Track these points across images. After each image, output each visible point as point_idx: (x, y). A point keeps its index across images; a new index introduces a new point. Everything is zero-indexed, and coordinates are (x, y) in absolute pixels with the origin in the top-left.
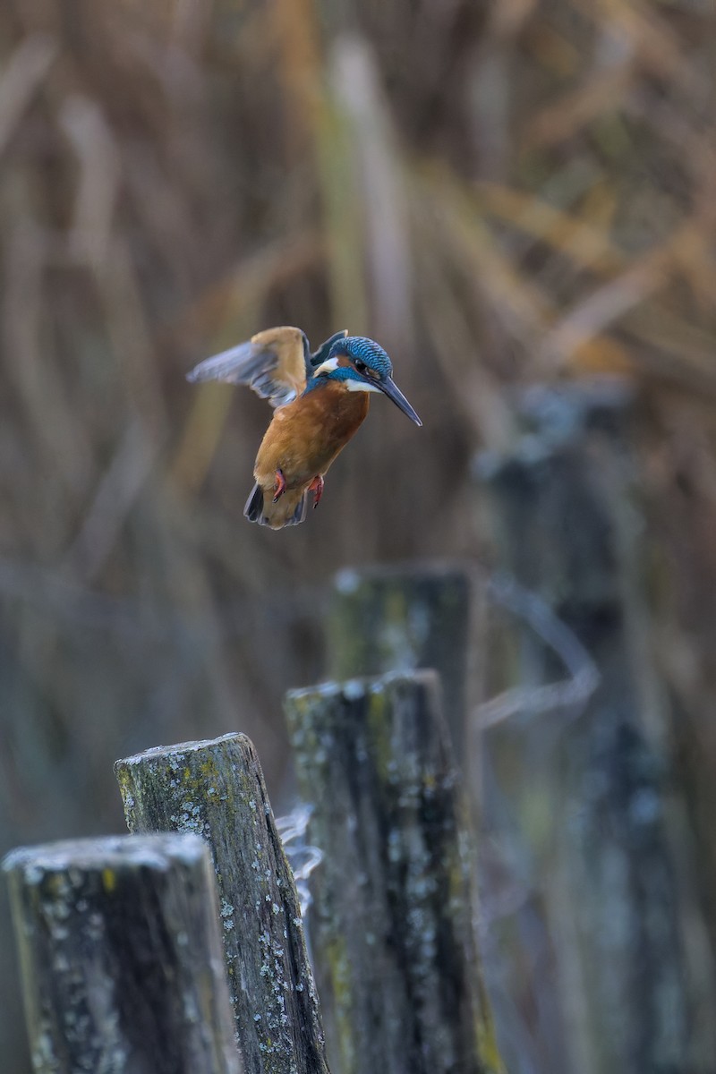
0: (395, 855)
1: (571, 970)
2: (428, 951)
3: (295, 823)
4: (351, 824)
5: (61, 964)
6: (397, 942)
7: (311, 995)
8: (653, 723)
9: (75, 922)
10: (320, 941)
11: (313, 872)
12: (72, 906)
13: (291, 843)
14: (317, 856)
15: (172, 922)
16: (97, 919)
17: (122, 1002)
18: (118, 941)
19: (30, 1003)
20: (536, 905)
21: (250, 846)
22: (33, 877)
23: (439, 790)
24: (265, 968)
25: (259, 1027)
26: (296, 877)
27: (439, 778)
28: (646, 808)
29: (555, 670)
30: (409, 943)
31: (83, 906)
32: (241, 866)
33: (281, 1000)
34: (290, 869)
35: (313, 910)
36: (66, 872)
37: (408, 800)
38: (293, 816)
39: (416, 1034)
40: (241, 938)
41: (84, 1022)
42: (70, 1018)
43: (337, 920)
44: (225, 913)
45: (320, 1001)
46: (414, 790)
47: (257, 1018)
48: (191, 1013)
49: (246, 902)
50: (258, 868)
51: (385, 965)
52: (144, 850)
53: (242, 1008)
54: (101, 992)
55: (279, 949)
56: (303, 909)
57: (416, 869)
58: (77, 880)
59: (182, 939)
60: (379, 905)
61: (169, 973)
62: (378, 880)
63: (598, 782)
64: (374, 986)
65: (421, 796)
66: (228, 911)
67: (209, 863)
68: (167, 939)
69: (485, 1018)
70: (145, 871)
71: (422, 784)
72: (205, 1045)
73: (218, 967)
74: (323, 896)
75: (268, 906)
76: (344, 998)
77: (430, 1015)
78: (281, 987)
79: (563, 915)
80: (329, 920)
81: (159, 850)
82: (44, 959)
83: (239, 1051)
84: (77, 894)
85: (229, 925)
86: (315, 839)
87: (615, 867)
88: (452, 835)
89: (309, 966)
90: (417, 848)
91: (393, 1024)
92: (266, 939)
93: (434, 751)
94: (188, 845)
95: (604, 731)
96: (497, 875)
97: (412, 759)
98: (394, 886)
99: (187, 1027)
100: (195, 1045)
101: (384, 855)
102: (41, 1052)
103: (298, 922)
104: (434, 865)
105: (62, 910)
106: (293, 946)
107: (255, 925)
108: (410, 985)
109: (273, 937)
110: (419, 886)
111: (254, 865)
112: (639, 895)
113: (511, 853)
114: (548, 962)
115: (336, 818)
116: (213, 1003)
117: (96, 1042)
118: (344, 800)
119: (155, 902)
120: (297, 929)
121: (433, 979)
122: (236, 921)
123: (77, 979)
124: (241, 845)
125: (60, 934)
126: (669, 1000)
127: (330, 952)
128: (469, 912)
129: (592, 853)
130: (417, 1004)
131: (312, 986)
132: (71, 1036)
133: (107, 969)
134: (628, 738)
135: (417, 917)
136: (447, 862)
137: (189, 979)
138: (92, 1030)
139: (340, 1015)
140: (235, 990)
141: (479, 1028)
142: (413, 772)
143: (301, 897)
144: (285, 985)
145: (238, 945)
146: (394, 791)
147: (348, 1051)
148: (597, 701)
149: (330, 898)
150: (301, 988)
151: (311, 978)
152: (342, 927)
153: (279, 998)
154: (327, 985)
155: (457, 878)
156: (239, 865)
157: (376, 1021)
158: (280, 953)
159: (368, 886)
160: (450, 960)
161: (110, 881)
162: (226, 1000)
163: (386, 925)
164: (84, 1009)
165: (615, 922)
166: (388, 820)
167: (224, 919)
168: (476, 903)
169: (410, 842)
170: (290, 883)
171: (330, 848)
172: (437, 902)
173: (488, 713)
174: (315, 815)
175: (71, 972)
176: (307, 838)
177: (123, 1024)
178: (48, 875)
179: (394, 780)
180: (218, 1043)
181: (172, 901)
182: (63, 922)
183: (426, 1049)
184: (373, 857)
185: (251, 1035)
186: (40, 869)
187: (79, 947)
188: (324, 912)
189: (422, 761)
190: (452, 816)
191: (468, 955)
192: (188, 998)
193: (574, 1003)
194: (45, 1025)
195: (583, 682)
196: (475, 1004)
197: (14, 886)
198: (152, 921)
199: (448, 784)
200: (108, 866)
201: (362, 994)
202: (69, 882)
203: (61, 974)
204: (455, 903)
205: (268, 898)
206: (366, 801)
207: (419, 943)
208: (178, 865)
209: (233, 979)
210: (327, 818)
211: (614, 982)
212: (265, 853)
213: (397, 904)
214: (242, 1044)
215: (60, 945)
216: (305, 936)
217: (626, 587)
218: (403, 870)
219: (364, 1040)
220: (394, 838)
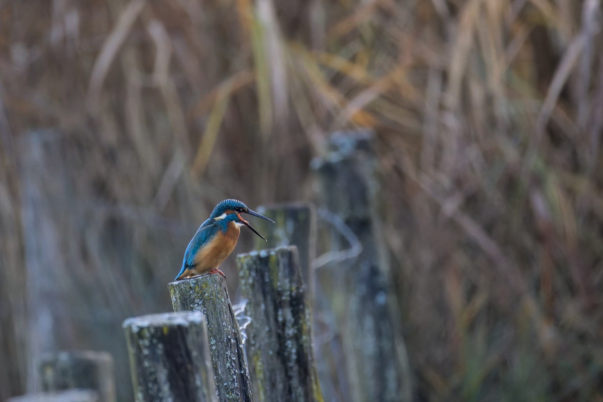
0: (280, 319)
1: (352, 364)
2: (294, 357)
3: (240, 307)
4: (263, 307)
5: (146, 364)
6: (281, 353)
7: (247, 375)
8: (384, 266)
9: (152, 347)
10: (251, 353)
11: (247, 326)
12: (151, 341)
13: (238, 315)
14: (249, 319)
15: (190, 346)
16: (160, 346)
17: (171, 379)
18: (169, 355)
19: (134, 379)
20: (338, 338)
21: (222, 316)
22: (135, 329)
23: (298, 293)
24: (228, 364)
25: (226, 388)
26: (241, 328)
27: (298, 288)
28: (381, 299)
29: (345, 245)
30: (286, 354)
31: (155, 341)
32: (219, 325)
33: (235, 377)
34: (238, 325)
35: (248, 341)
36: (148, 328)
37: (285, 297)
38: (240, 304)
39: (289, 390)
40: (218, 352)
41: (156, 387)
42: (150, 385)
43: (257, 345)
44: (212, 343)
45: (251, 377)
46: (288, 293)
47: (225, 384)
48: (198, 383)
49: (220, 338)
50: (225, 325)
51: (277, 363)
52: (179, 318)
53: (219, 380)
54: (162, 375)
55: (234, 357)
56: (243, 341)
57: (289, 325)
58: (152, 330)
59: (195, 354)
60: (274, 339)
61: (189, 367)
62: (274, 329)
63: (363, 289)
64: (272, 371)
65: (291, 296)
66: (213, 342)
67: (205, 323)
68: (188, 353)
69: (316, 383)
70: (180, 327)
71: (291, 291)
72: (204, 396)
73: (209, 364)
74: (252, 335)
75: (230, 340)
76: (260, 376)
77: (295, 382)
78: (235, 372)
79: (349, 341)
80: (254, 345)
81: (185, 318)
82: (139, 362)
83: (218, 398)
84: (152, 336)
85: (214, 348)
86: (249, 313)
87: (369, 322)
88: (303, 311)
89: (246, 363)
90: (289, 317)
91: (280, 386)
92: (228, 353)
93: (295, 278)
94: (197, 316)
95: (365, 269)
96: (322, 326)
97: (287, 281)
98: (280, 331)
99: (197, 389)
100: (200, 395)
101: (276, 320)
102: (138, 399)
103: (241, 346)
104: (296, 323)
105: (147, 342)
106: (239, 355)
107: (224, 348)
108: (286, 370)
109: (231, 352)
110: (290, 332)
111: (224, 324)
112: (379, 334)
113: (328, 318)
114: (343, 362)
115: (257, 305)
116: (207, 379)
117: (161, 395)
118: (260, 298)
119: (184, 339)
120: (241, 349)
121: (296, 368)
122: (216, 346)
123: (152, 369)
124: (219, 316)
125: (146, 352)
126: (391, 375)
127: (255, 358)
128: (310, 341)
129: (360, 316)
130: (289, 378)
131: (247, 371)
132: (151, 392)
133: (165, 366)
134: (374, 272)
135: (289, 343)
136: (301, 322)
137: (197, 368)
138: (159, 390)
139: (259, 382)
140: (216, 373)
141: (314, 387)
142: (287, 286)
143: (242, 336)
144: (236, 371)
145: (217, 355)
146: (280, 294)
147: (262, 397)
148: (361, 257)
149: (255, 337)
150: (243, 372)
151: (246, 368)
152: (259, 348)
153: (234, 376)
154: (253, 371)
155: (305, 328)
156: (218, 324)
157: (273, 385)
158: (234, 359)
159: (270, 331)
160: (302, 360)
161: (166, 331)
162: (212, 378)
163: (277, 346)
164: (155, 381)
165: (369, 344)
166: (278, 306)
167: (212, 345)
168: (313, 337)
169: (286, 314)
170: (238, 331)
171: (254, 317)
172: (297, 337)
173: (317, 263)
174: (248, 304)
175: (150, 367)
176: (245, 313)
177: (172, 388)
178: (141, 329)
179: (280, 289)
180: (209, 395)
181: (190, 338)
182: (147, 347)
183: (293, 396)
184: (272, 319)
185: (223, 391)
186: (138, 327)
187: (153, 357)
188: (253, 342)
189: (291, 282)
190: (303, 304)
191: (310, 358)
192: (197, 377)
193: (353, 377)
194: (140, 388)
195: (356, 249)
196: (313, 378)
197: (127, 334)
198: (182, 346)
199: (301, 291)
200: (165, 325)
201: (268, 374)
202: (149, 331)
203: (147, 368)
204: (304, 338)
205: (229, 337)
206: (269, 298)
207: (290, 353)
208: (193, 324)
209: (215, 369)
210: (253, 305)
211: (369, 369)
212: (228, 319)
213: (281, 339)
214: (219, 395)
215: (146, 356)
216: (244, 352)
217: (373, 212)
218: (284, 324)
219: (269, 393)
220: (280, 313)
